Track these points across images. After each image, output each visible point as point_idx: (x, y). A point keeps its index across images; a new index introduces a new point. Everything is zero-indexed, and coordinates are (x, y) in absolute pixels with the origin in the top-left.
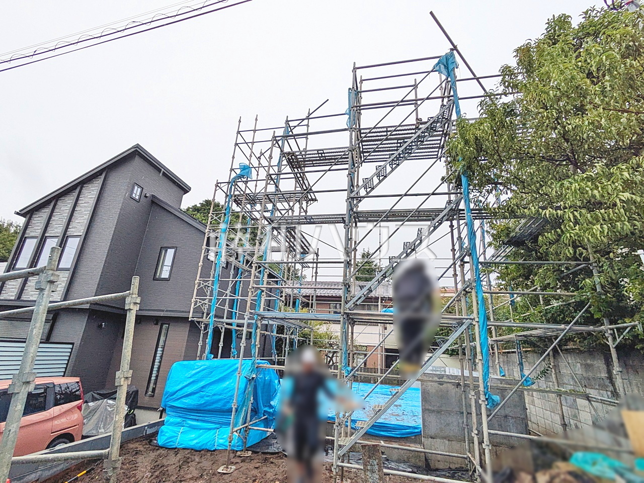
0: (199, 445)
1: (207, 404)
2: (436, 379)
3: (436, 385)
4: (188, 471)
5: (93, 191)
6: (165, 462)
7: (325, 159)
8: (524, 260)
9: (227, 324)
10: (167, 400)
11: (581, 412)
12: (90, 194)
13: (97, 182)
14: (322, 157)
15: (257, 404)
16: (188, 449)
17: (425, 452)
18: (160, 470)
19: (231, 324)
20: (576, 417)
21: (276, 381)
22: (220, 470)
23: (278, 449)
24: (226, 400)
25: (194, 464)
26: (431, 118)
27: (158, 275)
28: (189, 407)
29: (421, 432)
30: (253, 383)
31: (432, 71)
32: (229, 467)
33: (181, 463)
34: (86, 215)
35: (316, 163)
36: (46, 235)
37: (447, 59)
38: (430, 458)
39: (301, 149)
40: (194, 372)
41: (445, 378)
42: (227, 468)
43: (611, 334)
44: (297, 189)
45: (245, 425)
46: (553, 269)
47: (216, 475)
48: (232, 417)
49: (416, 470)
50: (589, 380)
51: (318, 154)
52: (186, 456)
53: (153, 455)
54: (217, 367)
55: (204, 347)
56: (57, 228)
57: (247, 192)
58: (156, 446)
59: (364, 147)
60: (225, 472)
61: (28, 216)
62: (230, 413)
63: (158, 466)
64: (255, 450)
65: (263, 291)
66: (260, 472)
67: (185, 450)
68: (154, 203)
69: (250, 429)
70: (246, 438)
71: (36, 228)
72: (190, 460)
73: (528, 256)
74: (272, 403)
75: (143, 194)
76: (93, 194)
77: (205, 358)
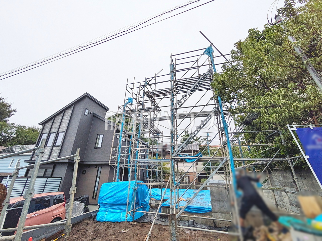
0: (114, 220)
1: (117, 201)
2: (216, 186)
3: (216, 188)
4: (109, 232)
5: (69, 112)
6: (99, 228)
7: (162, 93)
8: (252, 131)
9: (125, 166)
10: (100, 200)
11: (284, 198)
12: (68, 114)
13: (71, 109)
14: (161, 92)
15: (138, 200)
16: (109, 222)
17: (213, 220)
18: (97, 232)
19: (127, 166)
20: (283, 201)
21: (147, 190)
22: (122, 231)
23: (148, 220)
24: (124, 199)
25: (111, 228)
26: (204, 73)
27: (96, 146)
28: (109, 203)
29: (211, 210)
30: (136, 191)
31: (203, 54)
32: (126, 229)
33: (106, 228)
34: (66, 123)
35: (159, 95)
36: (51, 132)
37: (209, 49)
38: (216, 222)
39: (153, 90)
40: (111, 187)
41: (220, 185)
42: (126, 230)
43: (290, 162)
44: (152, 106)
45: (133, 210)
46: (263, 134)
47: (121, 233)
48: (127, 207)
49: (209, 228)
50: (286, 183)
51: (159, 91)
52: (108, 225)
53: (94, 225)
54: (121, 185)
55: (116, 176)
56: (55, 129)
57: (131, 109)
58: (96, 221)
59: (178, 87)
60: (124, 231)
61: (43, 125)
62: (126, 205)
63: (96, 230)
64: (138, 221)
65: (138, 151)
66: (140, 231)
67: (108, 222)
68: (94, 116)
69: (135, 212)
70: (134, 216)
71: (47, 129)
72: (110, 227)
73: (253, 129)
74: (145, 200)
75: (89, 113)
76: (69, 114)
77: (116, 181)
